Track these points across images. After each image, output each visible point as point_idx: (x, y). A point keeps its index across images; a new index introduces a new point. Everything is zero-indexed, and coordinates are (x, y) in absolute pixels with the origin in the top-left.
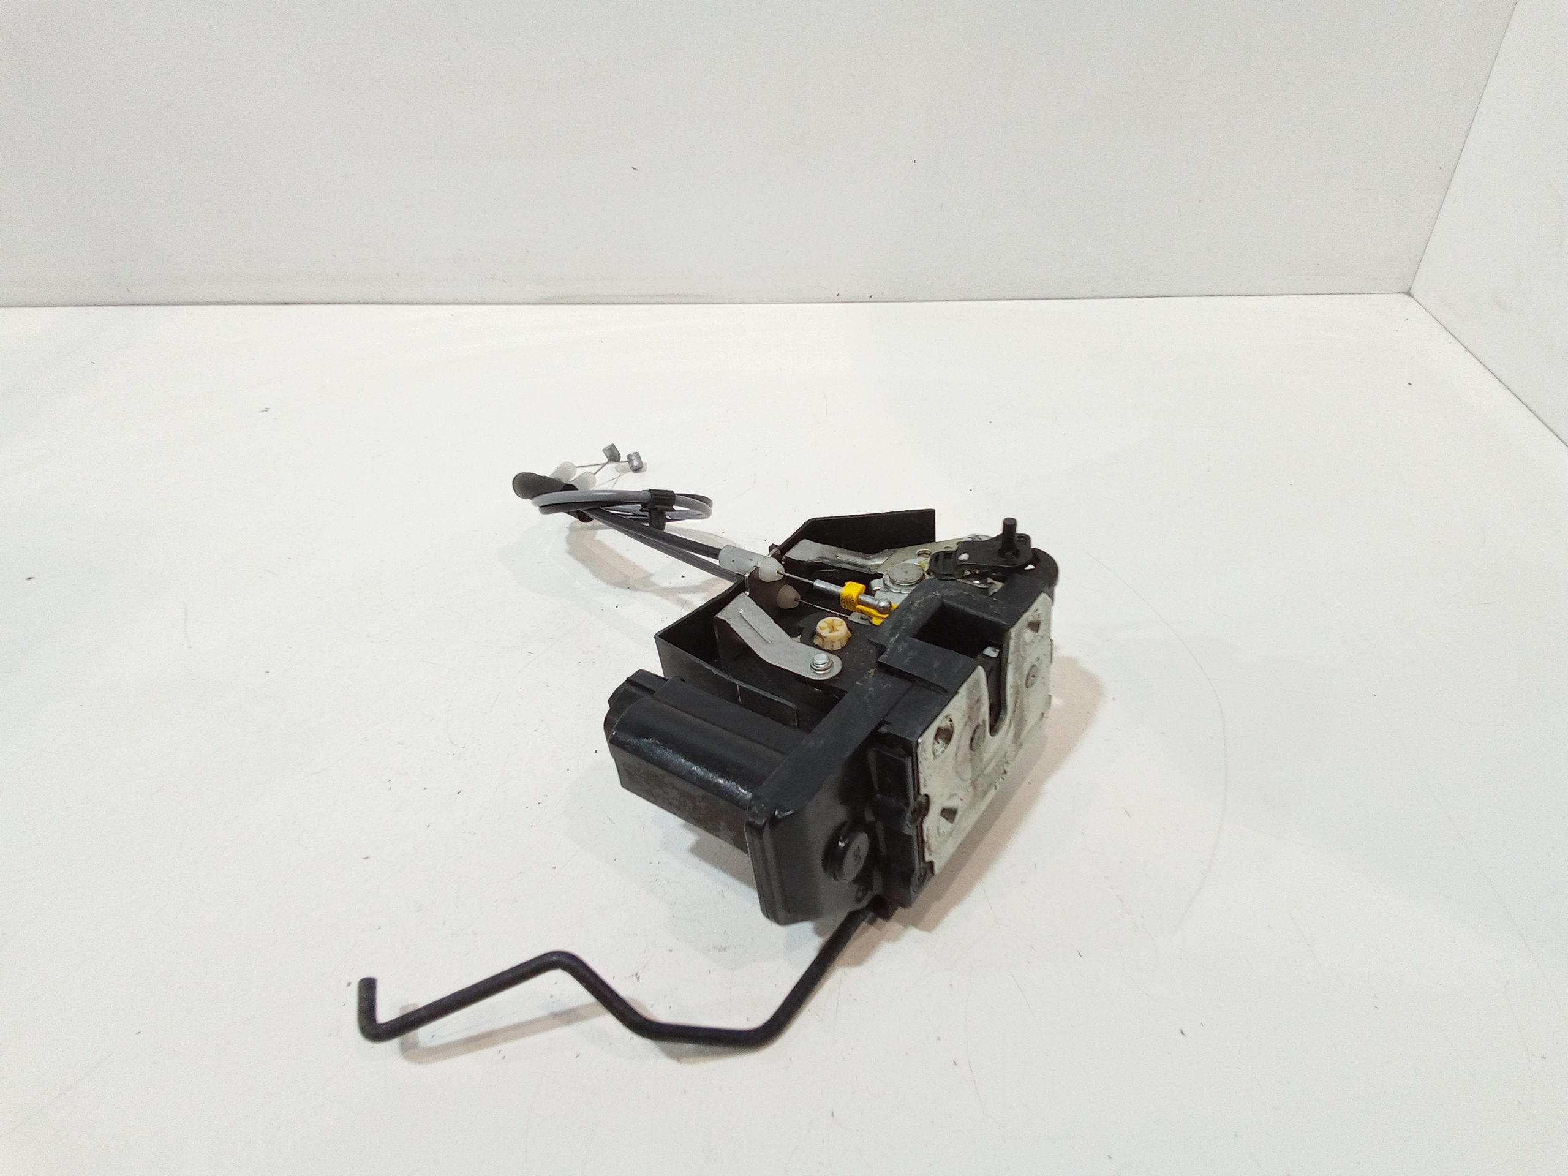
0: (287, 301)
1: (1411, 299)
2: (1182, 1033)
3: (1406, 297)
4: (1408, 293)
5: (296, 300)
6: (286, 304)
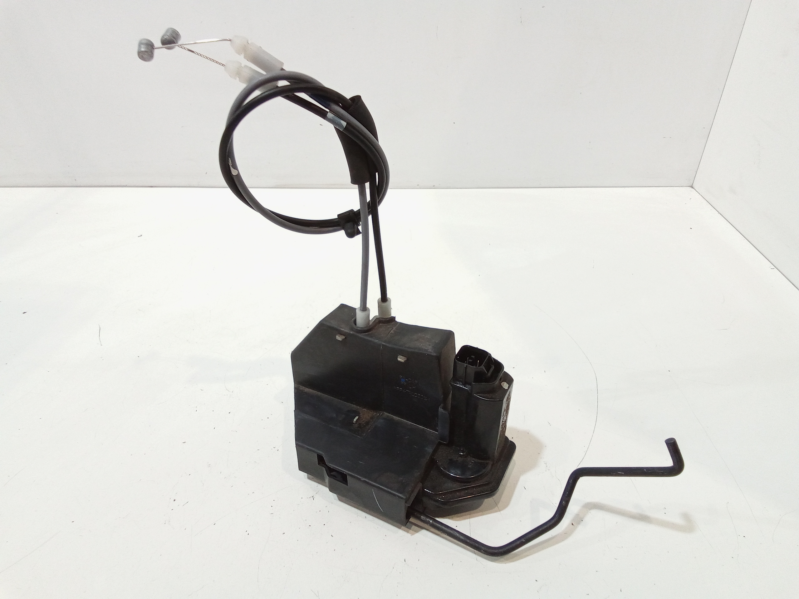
0: (152, 186)
2: (572, 524)
3: (691, 189)
4: (692, 187)
5: (157, 186)
6: (152, 187)
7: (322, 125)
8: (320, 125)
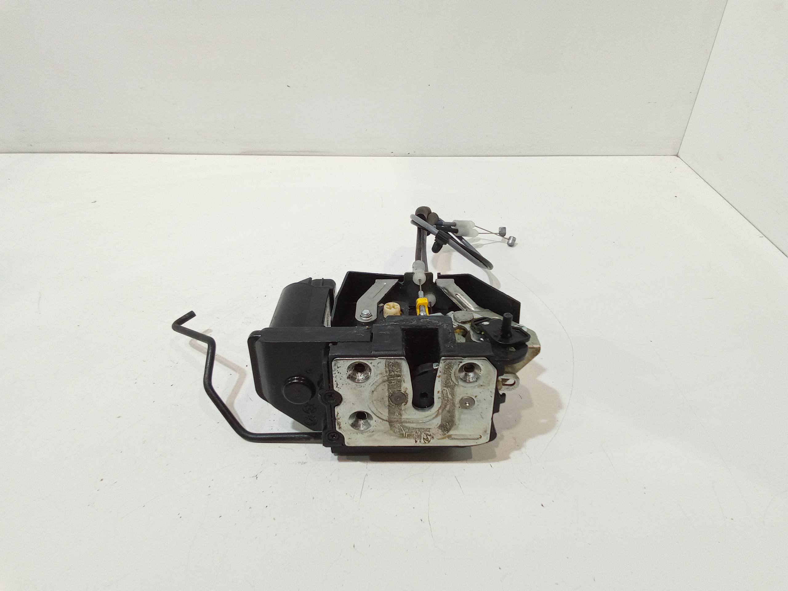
0: (112, 152)
1: (678, 158)
2: (542, 505)
3: (676, 157)
4: (677, 156)
5: (117, 152)
7: (289, 86)
8: (288, 86)
